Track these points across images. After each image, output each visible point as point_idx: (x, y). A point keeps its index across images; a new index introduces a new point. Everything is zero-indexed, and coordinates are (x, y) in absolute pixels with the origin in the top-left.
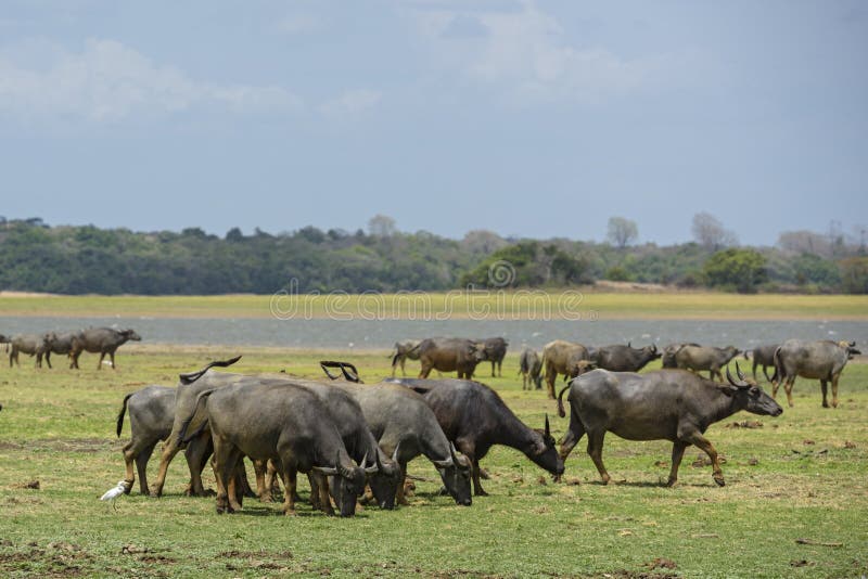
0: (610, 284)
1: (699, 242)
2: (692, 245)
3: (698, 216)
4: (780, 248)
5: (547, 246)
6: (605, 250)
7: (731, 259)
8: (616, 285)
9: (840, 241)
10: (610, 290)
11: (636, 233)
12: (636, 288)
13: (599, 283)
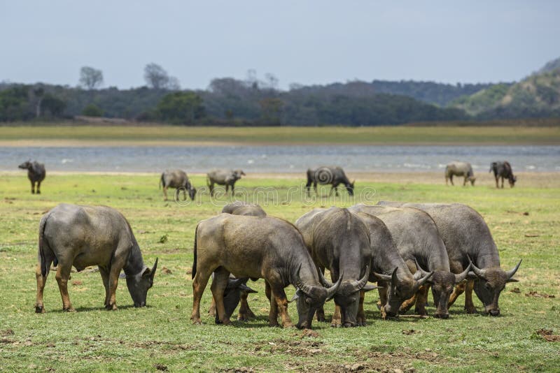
0: (86, 118)
1: (150, 86)
2: (144, 88)
3: (149, 67)
4: (211, 90)
5: (37, 88)
6: (78, 92)
7: (177, 99)
8: (91, 119)
9: (255, 85)
10: (86, 123)
11: (101, 79)
12: (106, 122)
13: (77, 117)
